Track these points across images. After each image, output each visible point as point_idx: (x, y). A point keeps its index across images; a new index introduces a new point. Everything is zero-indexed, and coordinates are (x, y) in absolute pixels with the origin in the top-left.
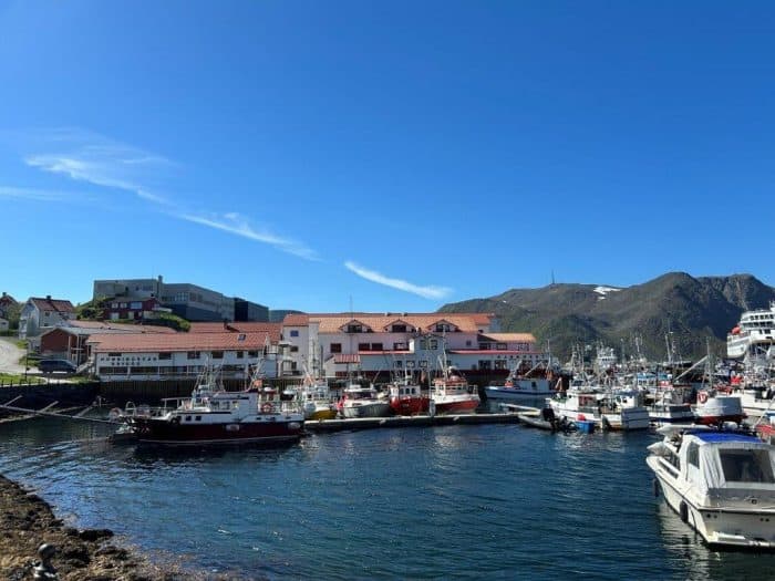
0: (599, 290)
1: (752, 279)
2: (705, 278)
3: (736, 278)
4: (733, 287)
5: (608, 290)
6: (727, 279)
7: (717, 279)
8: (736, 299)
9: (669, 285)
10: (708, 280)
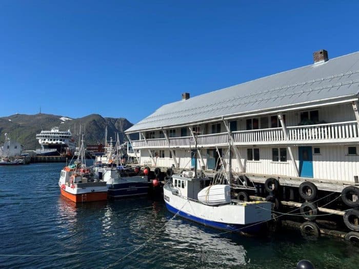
0: (63, 119)
1: (126, 120)
2: (109, 118)
3: (120, 119)
4: (119, 123)
5: (67, 119)
6: (117, 119)
7: (113, 119)
8: (119, 127)
9: (91, 120)
10: (109, 119)
